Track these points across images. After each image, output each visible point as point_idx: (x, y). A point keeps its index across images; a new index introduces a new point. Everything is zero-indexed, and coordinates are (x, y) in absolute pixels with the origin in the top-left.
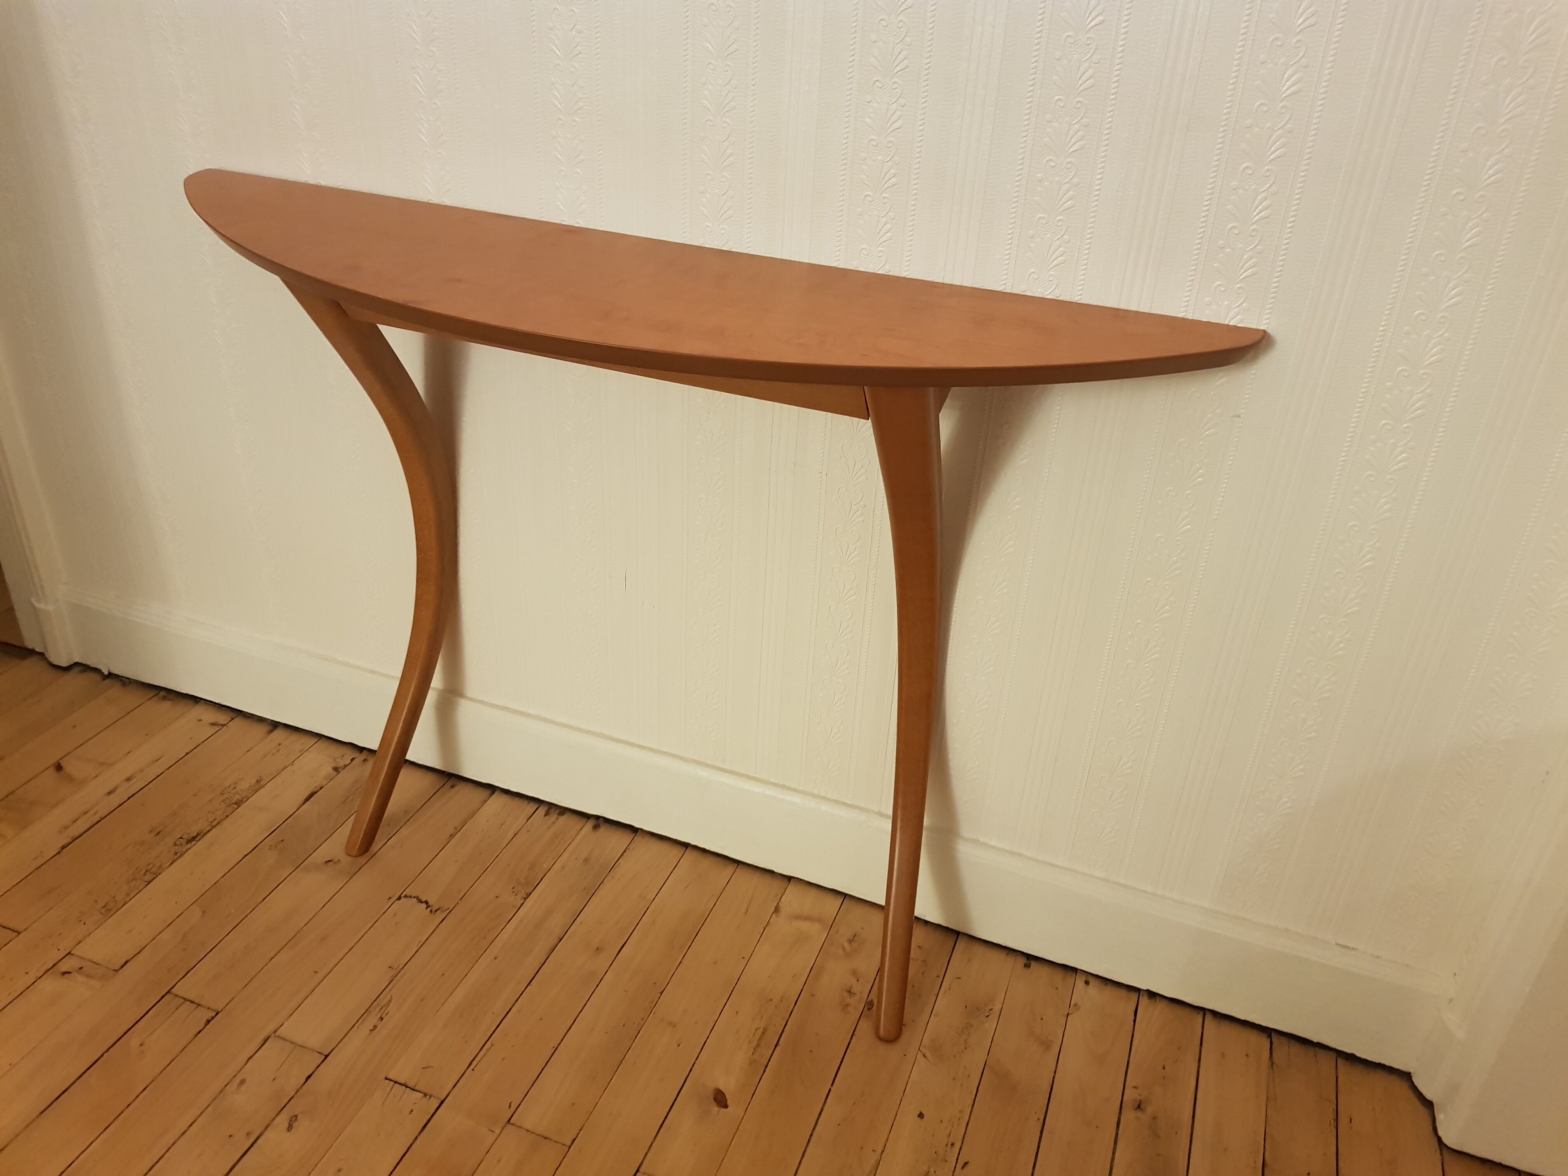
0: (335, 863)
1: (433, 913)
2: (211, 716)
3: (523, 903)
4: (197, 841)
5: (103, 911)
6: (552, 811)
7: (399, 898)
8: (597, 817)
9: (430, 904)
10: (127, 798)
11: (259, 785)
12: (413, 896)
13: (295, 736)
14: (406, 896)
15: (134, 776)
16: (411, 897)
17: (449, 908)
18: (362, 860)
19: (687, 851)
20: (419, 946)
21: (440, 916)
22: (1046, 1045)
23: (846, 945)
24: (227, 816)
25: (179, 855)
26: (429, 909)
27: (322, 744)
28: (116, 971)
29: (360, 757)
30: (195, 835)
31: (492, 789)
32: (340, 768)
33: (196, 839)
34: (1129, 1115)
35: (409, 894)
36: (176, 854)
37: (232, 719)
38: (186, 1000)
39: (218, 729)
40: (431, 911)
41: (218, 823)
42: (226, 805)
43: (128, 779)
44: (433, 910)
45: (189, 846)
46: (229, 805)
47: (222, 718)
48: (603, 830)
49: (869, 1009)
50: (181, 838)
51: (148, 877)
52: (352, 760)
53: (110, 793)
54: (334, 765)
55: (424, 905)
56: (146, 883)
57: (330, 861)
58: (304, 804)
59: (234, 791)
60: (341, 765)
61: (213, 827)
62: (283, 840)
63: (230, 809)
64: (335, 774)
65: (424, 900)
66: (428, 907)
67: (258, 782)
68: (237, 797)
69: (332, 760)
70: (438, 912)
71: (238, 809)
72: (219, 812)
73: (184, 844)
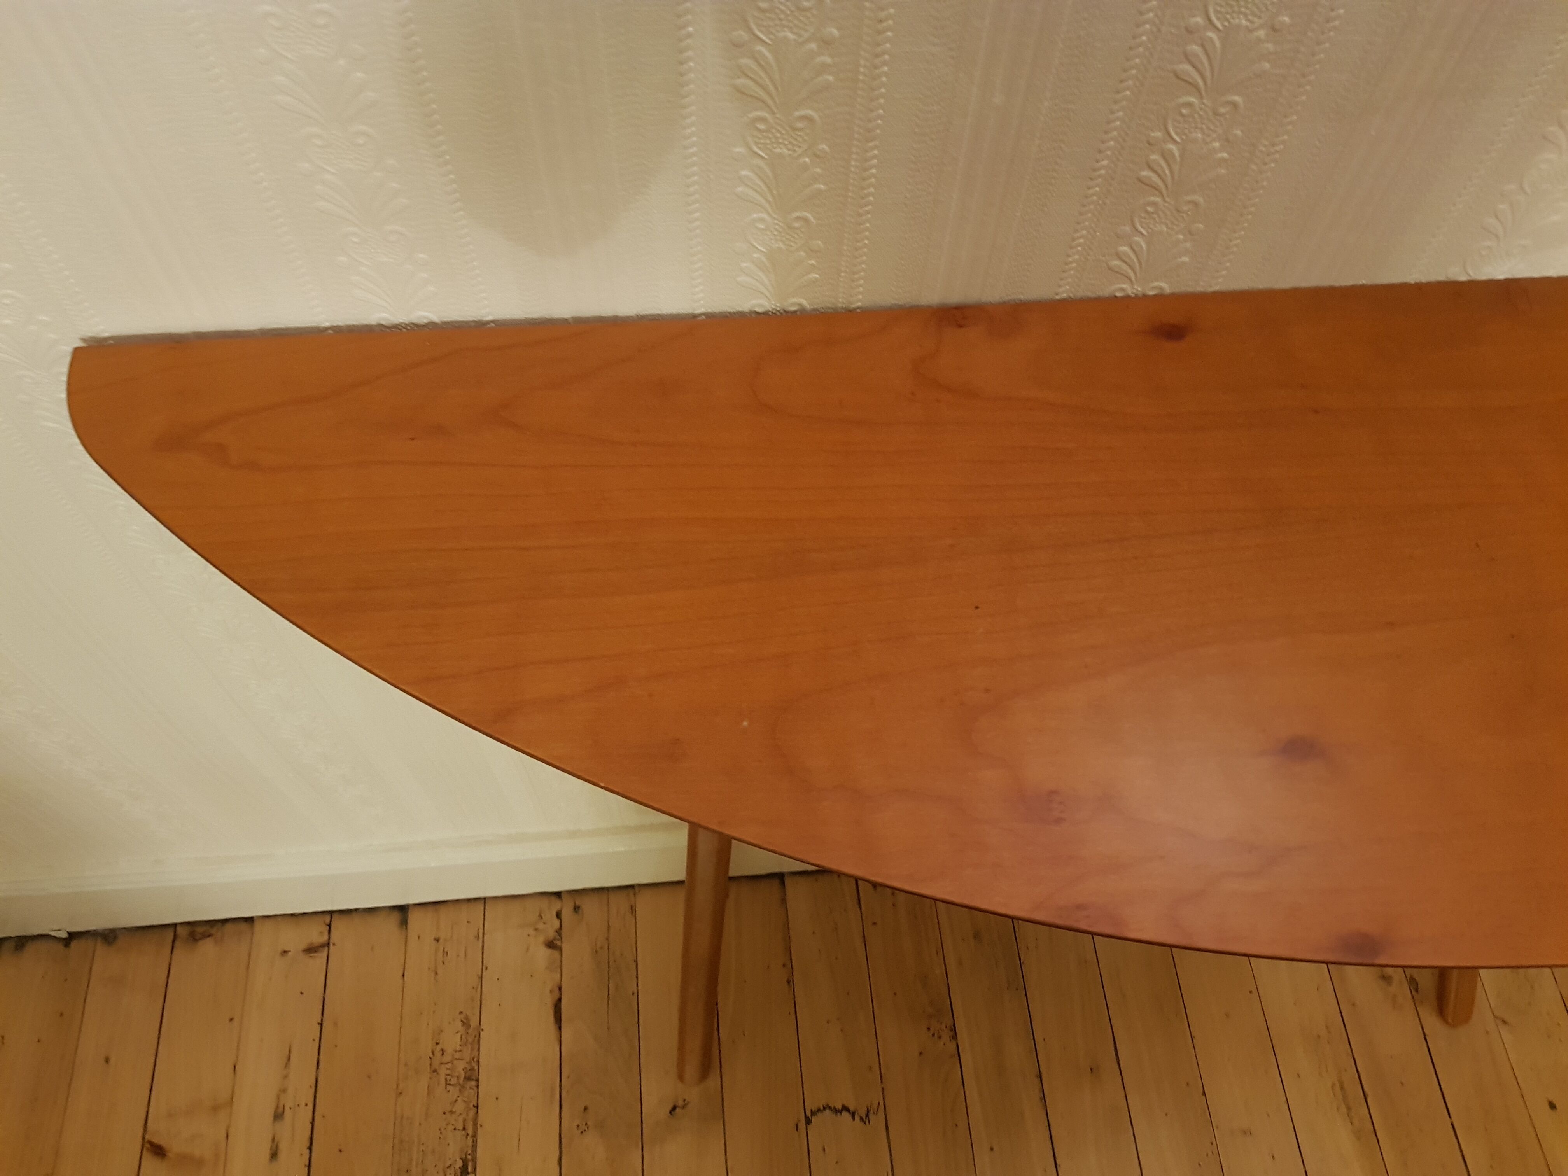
0: (683, 1107)
1: (866, 1122)
3: (958, 1049)
7: (808, 1121)
9: (852, 1108)
10: (308, 1151)
11: (471, 1030)
12: (821, 1108)
14: (813, 1113)
15: (281, 1109)
16: (820, 1111)
17: (879, 1103)
18: (713, 1082)
21: (877, 1120)
24: (477, 1107)
26: (857, 1118)
29: (566, 907)
30: (460, 1163)
32: (555, 939)
33: (470, 1169)
35: (815, 1108)
37: (330, 926)
39: (324, 955)
40: (862, 1119)
41: (475, 1126)
42: (458, 1088)
43: (278, 1116)
44: (864, 1117)
46: (462, 1088)
49: (1417, 991)
52: (559, 915)
53: (274, 1155)
54: (542, 938)
55: (844, 1113)
57: (674, 1108)
58: (560, 1028)
59: (447, 1058)
60: (551, 934)
61: (474, 1136)
62: (586, 1109)
63: (470, 1093)
64: (556, 954)
65: (840, 1107)
66: (853, 1115)
67: (466, 1023)
68: (461, 1066)
69: (532, 932)
70: (871, 1116)
71: (480, 1087)
72: (460, 1107)
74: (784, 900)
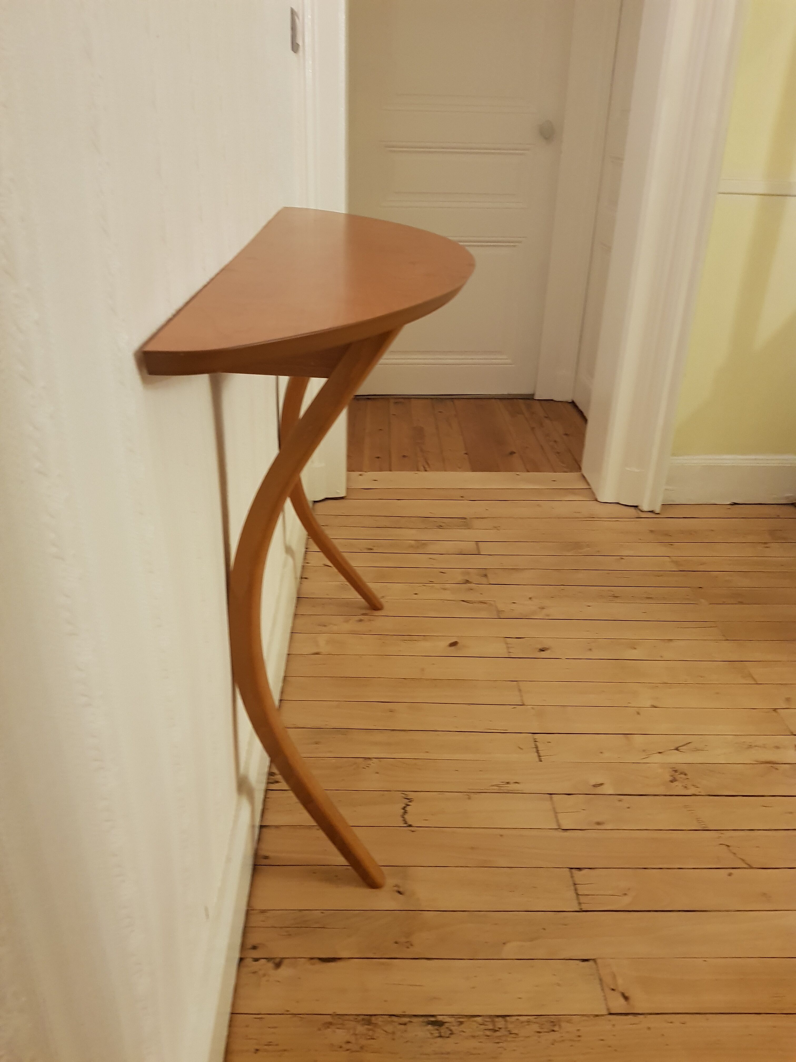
0: (398, 888)
1: (412, 800)
4: (436, 1015)
5: (556, 1028)
7: (410, 826)
9: (404, 805)
11: (334, 1021)
12: (403, 819)
14: (406, 823)
17: (402, 793)
21: (411, 795)
24: (391, 1016)
25: (462, 1019)
28: (594, 960)
29: (251, 954)
30: (430, 1027)
32: (274, 963)
35: (403, 822)
36: (461, 1023)
38: (578, 895)
40: (410, 802)
41: (404, 1016)
42: (376, 1030)
45: (447, 1019)
46: (376, 1025)
49: (367, 614)
51: (500, 1023)
52: (256, 960)
54: (272, 971)
55: (407, 809)
56: (508, 1018)
57: (399, 892)
58: (340, 959)
59: (352, 1039)
60: (271, 965)
61: (411, 1016)
62: (396, 943)
63: (379, 1020)
64: (286, 962)
65: (402, 811)
66: (408, 805)
67: (329, 1025)
68: (361, 1029)
69: (266, 978)
70: (409, 798)
72: (389, 1028)
73: (447, 1025)
74: (277, 827)
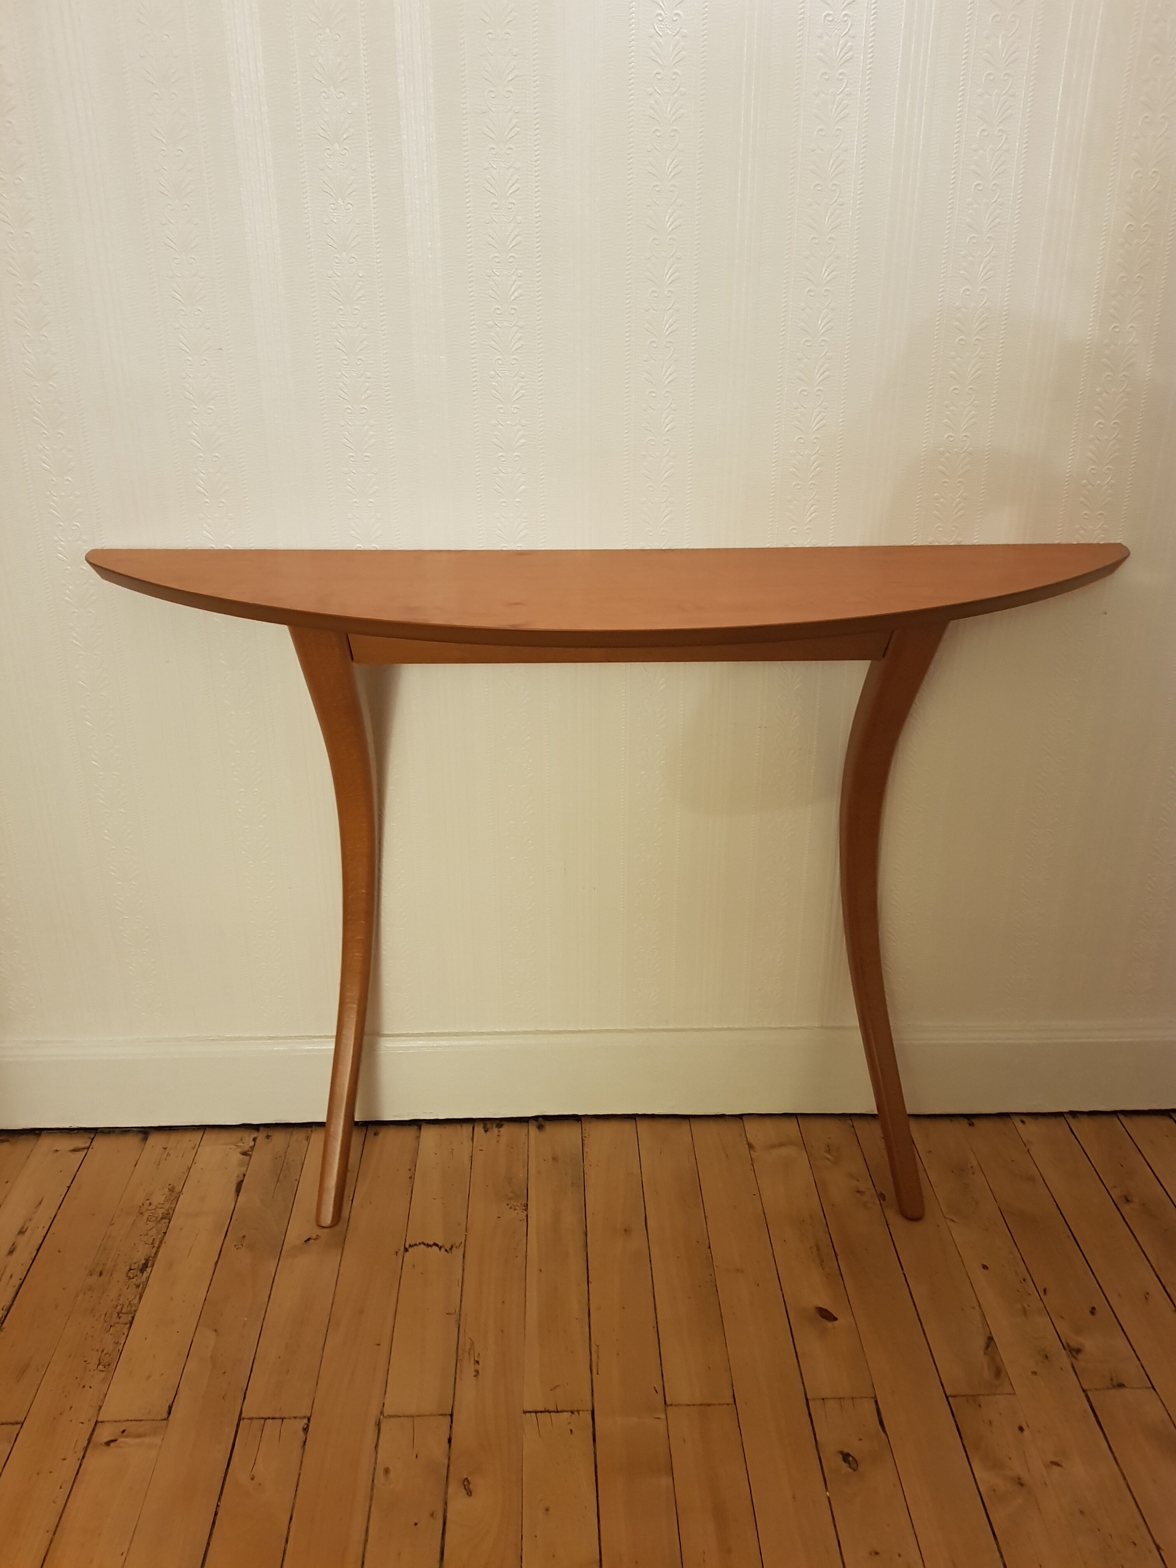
0: (315, 1241)
1: (450, 1252)
2: (66, 1144)
3: (527, 1216)
4: (153, 1266)
5: (100, 1367)
6: (489, 1126)
7: (406, 1250)
8: (536, 1118)
9: (440, 1245)
10: (36, 1251)
11: (174, 1194)
12: (418, 1244)
13: (174, 1137)
14: (410, 1246)
15: (25, 1227)
16: (416, 1245)
17: (461, 1243)
18: (340, 1227)
19: (637, 1123)
20: (460, 1286)
21: (458, 1253)
22: (1031, 1179)
23: (828, 1156)
24: (165, 1233)
25: (141, 1288)
26: (443, 1250)
27: (209, 1136)
28: (166, 1419)
29: (261, 1135)
30: (143, 1261)
31: (417, 1123)
32: (248, 1151)
33: (149, 1265)
34: (1126, 1209)
35: (412, 1243)
36: (137, 1287)
37: (92, 1139)
38: (265, 1419)
39: (86, 1152)
40: (446, 1250)
41: (161, 1242)
42: (155, 1222)
43: (22, 1232)
44: (448, 1250)
45: (145, 1274)
46: (158, 1222)
47: (80, 1142)
48: (549, 1128)
49: (884, 1200)
50: (130, 1269)
51: (126, 1318)
52: (254, 1140)
53: (11, 1252)
54: (239, 1150)
55: (435, 1247)
56: (128, 1326)
57: (309, 1239)
58: (238, 1195)
59: (152, 1207)
60: (247, 1148)
61: (159, 1247)
62: (244, 1237)
63: (163, 1225)
64: (247, 1158)
65: (432, 1244)
66: (440, 1248)
67: (172, 1190)
68: (160, 1212)
69: (234, 1147)
70: (454, 1248)
71: (171, 1223)
72: (153, 1232)
73: (139, 1274)
